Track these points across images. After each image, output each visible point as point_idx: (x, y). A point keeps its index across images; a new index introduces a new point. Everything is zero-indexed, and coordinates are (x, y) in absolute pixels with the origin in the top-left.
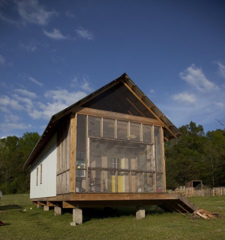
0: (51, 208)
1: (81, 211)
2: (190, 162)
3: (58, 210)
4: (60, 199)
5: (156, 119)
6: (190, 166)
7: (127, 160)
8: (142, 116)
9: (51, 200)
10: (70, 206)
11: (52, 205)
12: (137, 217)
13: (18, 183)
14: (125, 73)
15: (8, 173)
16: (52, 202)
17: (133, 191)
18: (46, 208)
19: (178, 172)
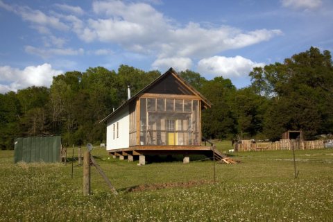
0: (126, 158)
1: (144, 157)
2: (307, 104)
3: (131, 158)
4: (131, 149)
5: (194, 95)
6: (306, 110)
7: (180, 121)
8: (183, 94)
9: (126, 150)
10: (137, 154)
11: (126, 154)
12: (184, 162)
13: (84, 132)
14: (171, 69)
15: (71, 119)
16: (126, 152)
17: (177, 144)
18: (122, 158)
19: (289, 117)
